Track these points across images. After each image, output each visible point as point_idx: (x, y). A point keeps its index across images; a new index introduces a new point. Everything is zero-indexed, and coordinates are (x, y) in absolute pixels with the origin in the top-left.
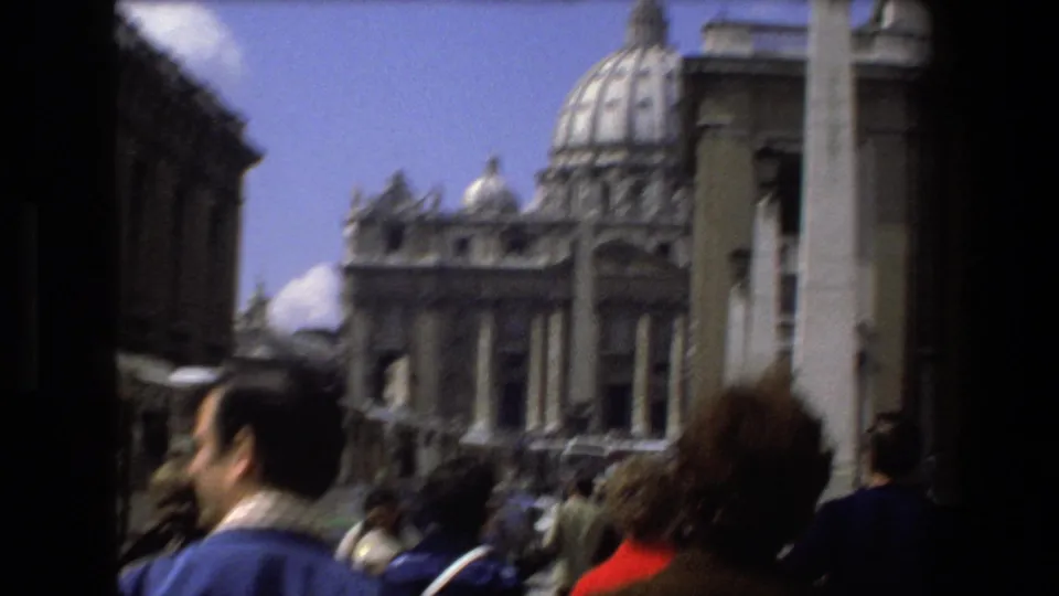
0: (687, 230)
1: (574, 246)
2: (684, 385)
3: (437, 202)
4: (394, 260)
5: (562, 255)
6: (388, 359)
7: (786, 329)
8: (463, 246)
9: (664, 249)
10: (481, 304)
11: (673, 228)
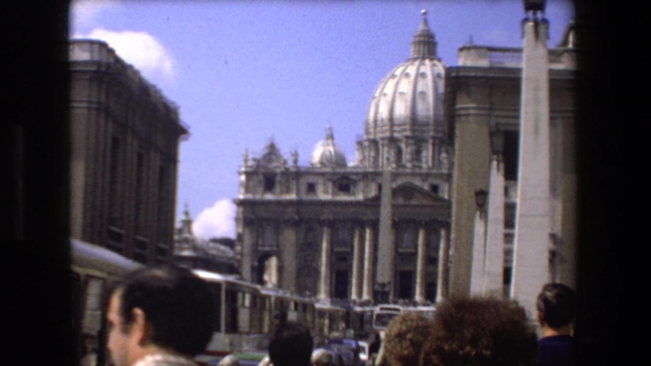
0: (448, 178)
1: (380, 188)
2: (446, 271)
3: (296, 161)
4: (269, 197)
5: (373, 193)
6: (266, 256)
7: (508, 238)
8: (311, 188)
9: (435, 188)
10: (321, 223)
11: (440, 176)
